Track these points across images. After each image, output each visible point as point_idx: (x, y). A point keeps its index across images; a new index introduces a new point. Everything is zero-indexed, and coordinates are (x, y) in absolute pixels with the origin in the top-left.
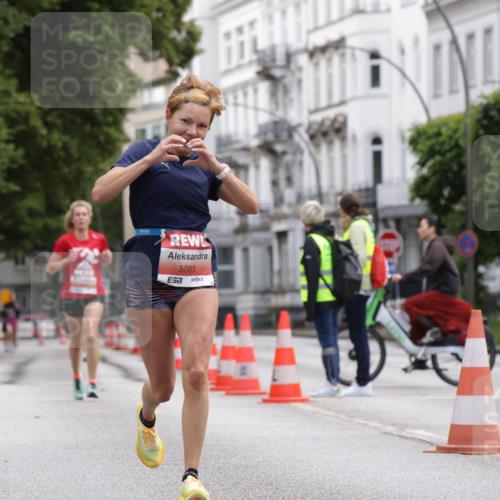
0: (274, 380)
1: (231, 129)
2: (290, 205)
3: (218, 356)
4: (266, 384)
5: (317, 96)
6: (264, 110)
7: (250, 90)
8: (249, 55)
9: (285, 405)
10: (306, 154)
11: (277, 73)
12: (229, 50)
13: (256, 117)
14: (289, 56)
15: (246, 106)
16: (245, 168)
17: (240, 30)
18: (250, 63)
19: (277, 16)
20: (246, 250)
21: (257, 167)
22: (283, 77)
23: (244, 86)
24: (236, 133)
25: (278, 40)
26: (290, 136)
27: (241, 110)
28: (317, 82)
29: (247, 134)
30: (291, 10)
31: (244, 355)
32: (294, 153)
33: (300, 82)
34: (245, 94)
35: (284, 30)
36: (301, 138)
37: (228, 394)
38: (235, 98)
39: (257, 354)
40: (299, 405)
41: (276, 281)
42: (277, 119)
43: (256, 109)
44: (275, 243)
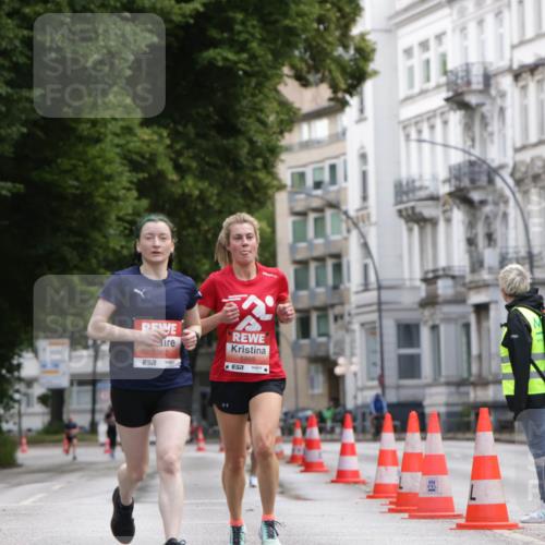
0: (473, 499)
1: (414, 172)
2: (491, 270)
3: (400, 468)
4: (461, 505)
5: (525, 129)
6: (456, 148)
7: (438, 122)
8: (436, 77)
9: (488, 532)
10: (512, 203)
11: (473, 100)
12: (411, 70)
13: (446, 156)
14: (488, 79)
15: (433, 143)
16: (433, 222)
17: (424, 45)
18: (438, 86)
19: (472, 27)
20: (434, 328)
21: (448, 221)
22: (481, 105)
23: (430, 116)
24: (421, 176)
25: (473, 58)
26: (491, 181)
27: (426, 147)
28: (525, 110)
29: (434, 178)
30: (490, 20)
31: (432, 465)
32: (496, 204)
33: (502, 110)
34: (432, 127)
35: (482, 44)
36: (505, 183)
37: (411, 517)
38: (420, 132)
39: (450, 465)
40: (506, 532)
41: (475, 369)
42: (473, 158)
43: (446, 146)
44: (473, 319)
